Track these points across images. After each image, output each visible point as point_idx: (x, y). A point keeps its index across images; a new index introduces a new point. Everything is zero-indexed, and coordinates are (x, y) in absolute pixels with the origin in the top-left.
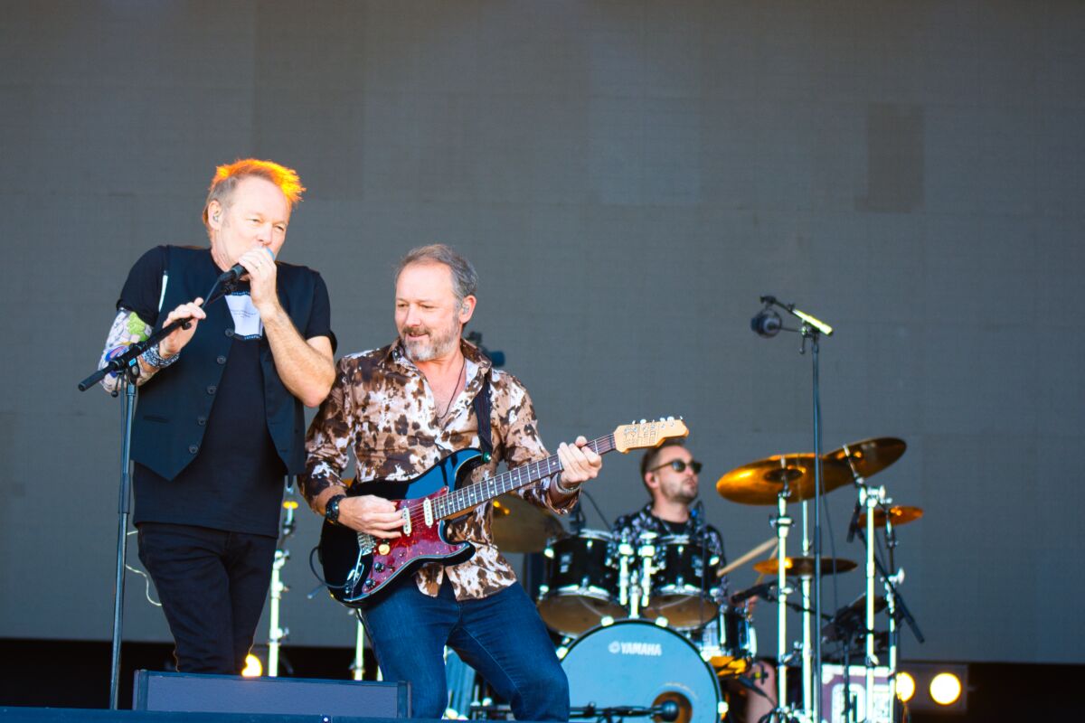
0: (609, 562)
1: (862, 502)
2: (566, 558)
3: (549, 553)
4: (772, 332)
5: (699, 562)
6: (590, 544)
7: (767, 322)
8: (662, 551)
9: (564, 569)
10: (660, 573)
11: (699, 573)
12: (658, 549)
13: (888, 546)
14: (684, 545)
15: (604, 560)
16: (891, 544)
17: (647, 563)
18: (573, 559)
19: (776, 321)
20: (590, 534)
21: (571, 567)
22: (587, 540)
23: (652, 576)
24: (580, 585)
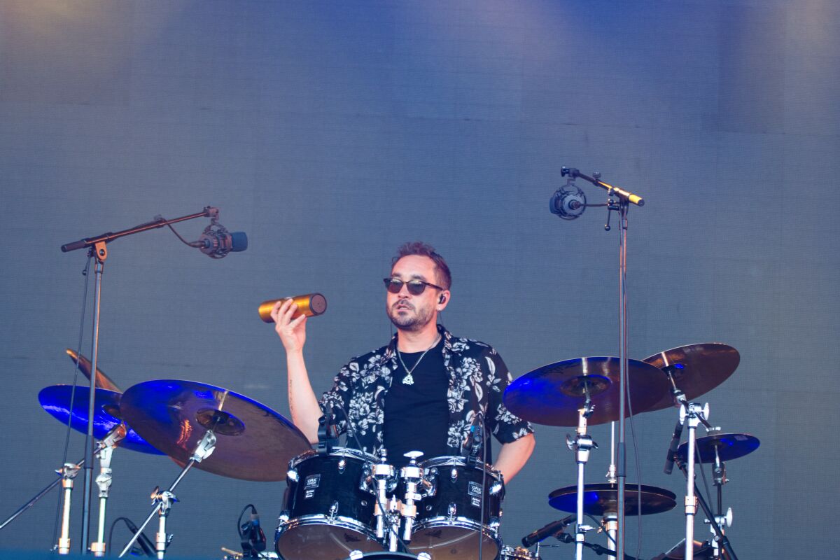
0: (364, 487)
1: (682, 420)
2: (312, 482)
3: (293, 475)
4: (575, 212)
5: (476, 490)
6: (342, 463)
7: (568, 199)
8: (430, 474)
9: (309, 494)
10: (427, 501)
11: (476, 502)
12: (427, 471)
13: (716, 482)
14: (457, 467)
15: (359, 484)
16: (719, 480)
17: (411, 487)
18: (320, 482)
19: (580, 200)
20: (343, 451)
21: (317, 491)
22: (339, 458)
23: (416, 503)
24: (327, 513)
